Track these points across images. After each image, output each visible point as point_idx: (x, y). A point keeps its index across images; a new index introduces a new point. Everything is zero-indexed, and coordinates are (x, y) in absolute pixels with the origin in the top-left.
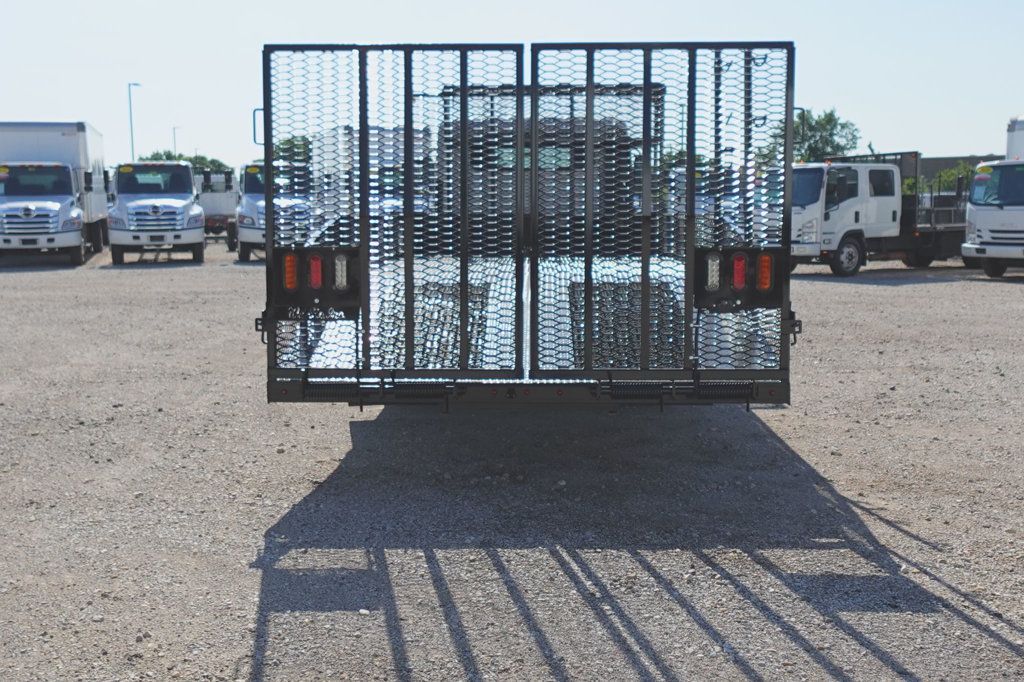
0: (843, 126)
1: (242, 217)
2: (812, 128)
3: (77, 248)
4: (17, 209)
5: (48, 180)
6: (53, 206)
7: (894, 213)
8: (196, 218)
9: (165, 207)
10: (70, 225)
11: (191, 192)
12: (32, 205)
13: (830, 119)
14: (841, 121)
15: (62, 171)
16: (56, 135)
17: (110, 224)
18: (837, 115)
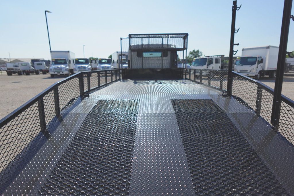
0: (200, 52)
1: (98, 68)
2: (195, 53)
3: (68, 74)
4: (56, 67)
5: (63, 62)
6: (63, 66)
7: (220, 67)
8: (89, 68)
9: (84, 66)
10: (66, 70)
11: (89, 63)
12: (59, 66)
13: (198, 51)
14: (200, 51)
15: (65, 60)
16: (64, 53)
17: (74, 70)
18: (199, 50)
